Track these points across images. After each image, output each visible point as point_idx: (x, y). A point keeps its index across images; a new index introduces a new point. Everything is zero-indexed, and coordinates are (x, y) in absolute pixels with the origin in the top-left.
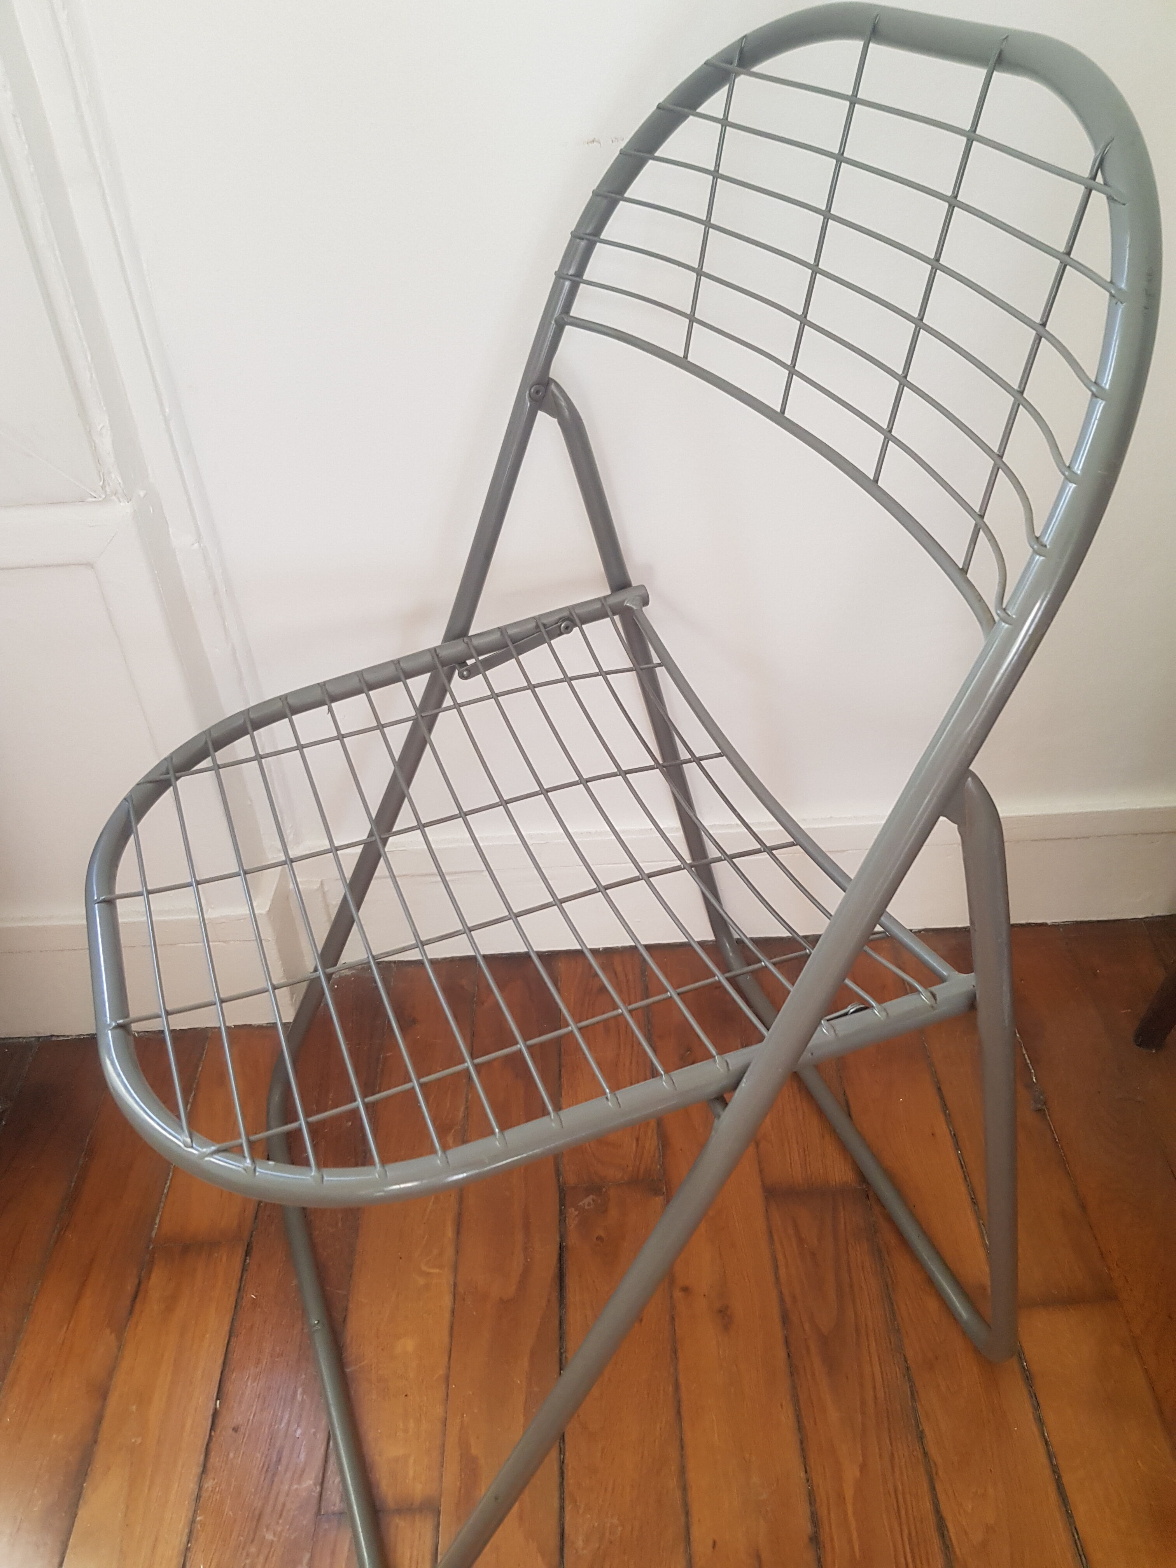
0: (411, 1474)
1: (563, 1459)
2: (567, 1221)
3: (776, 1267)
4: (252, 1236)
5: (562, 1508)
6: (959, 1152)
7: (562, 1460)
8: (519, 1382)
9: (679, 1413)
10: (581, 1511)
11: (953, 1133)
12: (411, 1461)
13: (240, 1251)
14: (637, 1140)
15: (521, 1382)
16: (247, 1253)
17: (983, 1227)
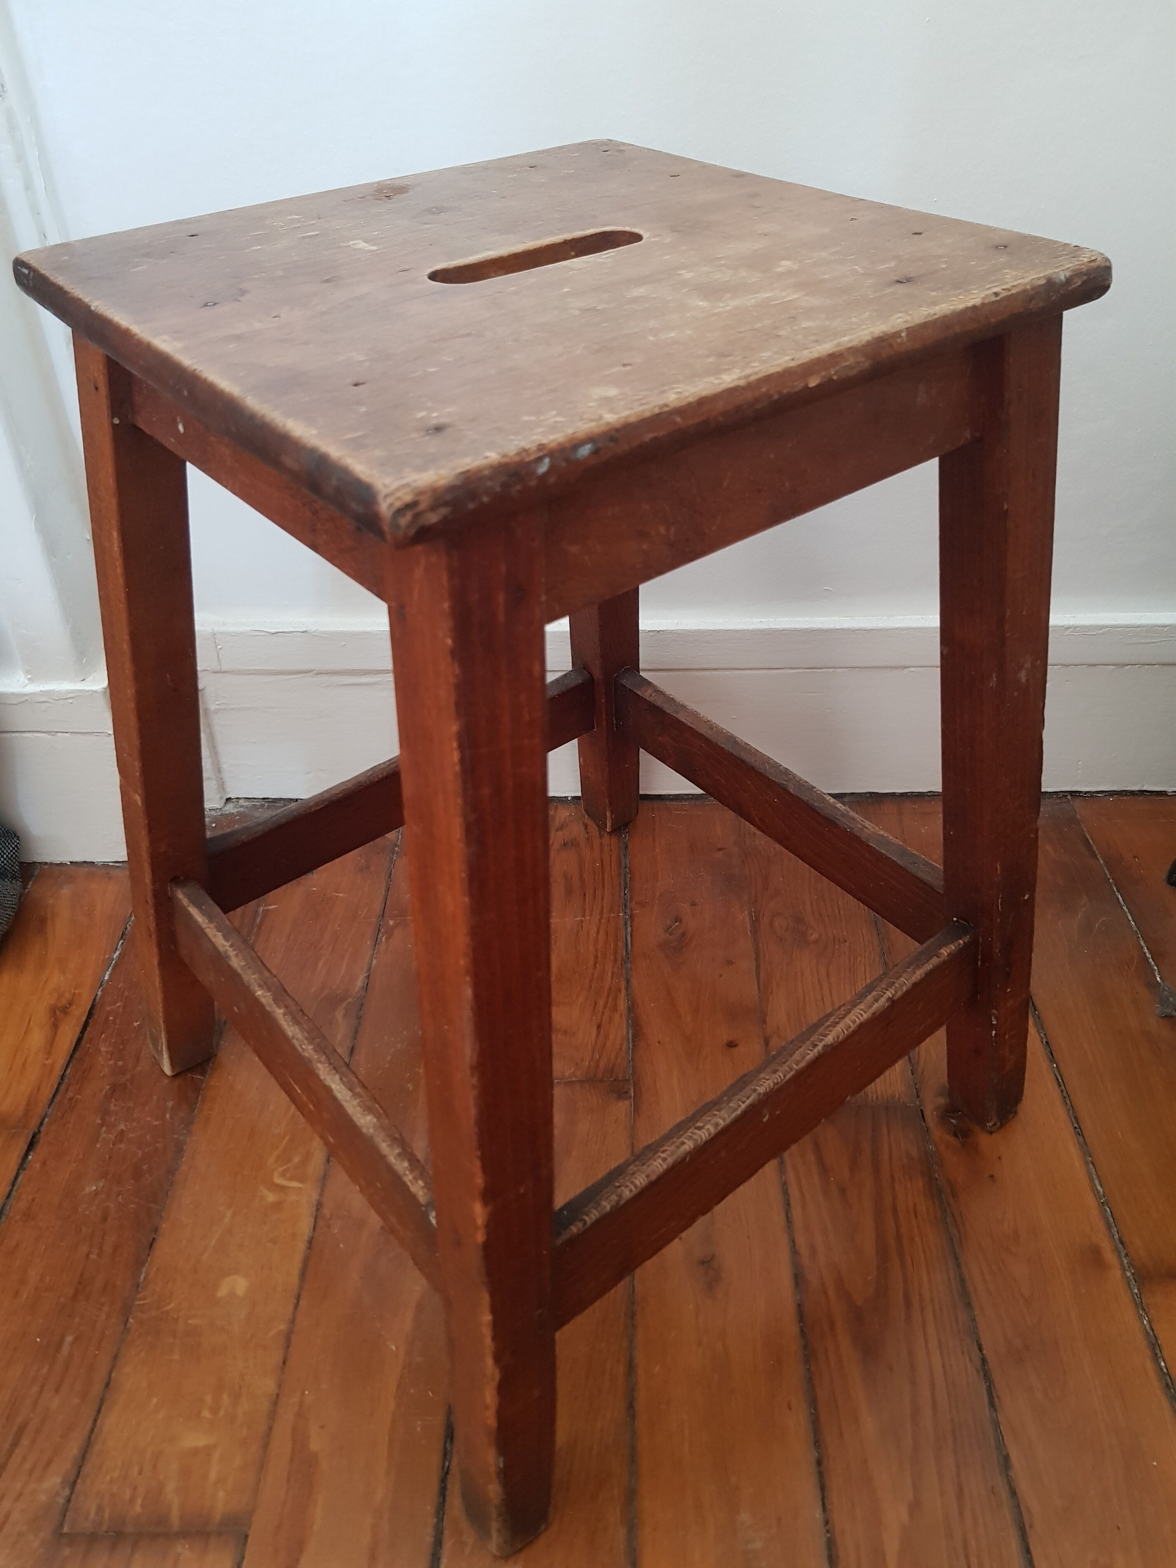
0: (213, 1476)
4: (41, 1124)
6: (1055, 1066)
7: (446, 1469)
8: (394, 1348)
9: (631, 1406)
10: (467, 1550)
11: (1044, 1042)
12: (216, 1455)
13: (21, 1145)
14: (599, 1027)
15: (396, 1348)
16: (31, 1146)
17: (1092, 1166)
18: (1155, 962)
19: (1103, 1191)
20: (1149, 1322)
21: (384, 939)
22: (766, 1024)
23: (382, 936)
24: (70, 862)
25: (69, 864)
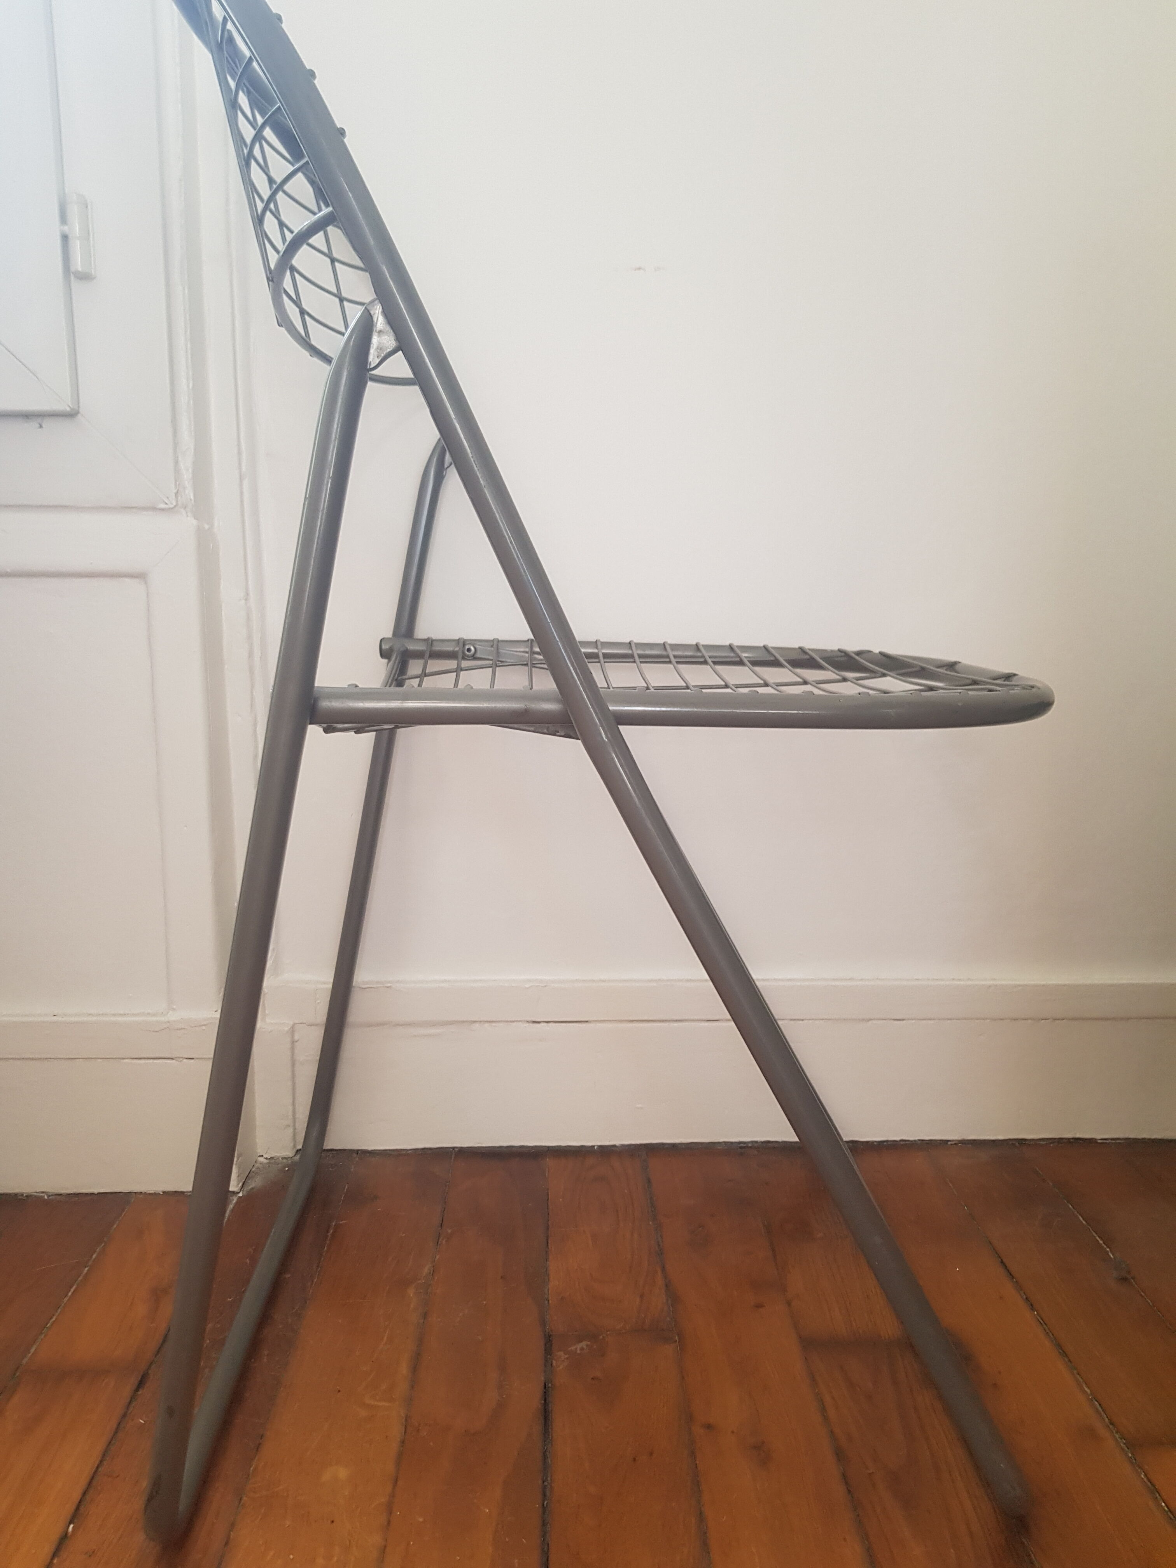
2: (554, 1364)
3: (823, 1409)
4: (150, 1367)
6: (1036, 1313)
8: (487, 1511)
11: (1025, 1297)
13: (133, 1381)
14: (642, 1296)
15: (489, 1511)
16: (141, 1384)
17: (1078, 1376)
18: (1107, 1245)
19: (1091, 1391)
20: (1146, 1475)
21: (444, 1242)
22: (787, 1292)
23: (443, 1240)
24: (163, 1192)
25: (162, 1193)
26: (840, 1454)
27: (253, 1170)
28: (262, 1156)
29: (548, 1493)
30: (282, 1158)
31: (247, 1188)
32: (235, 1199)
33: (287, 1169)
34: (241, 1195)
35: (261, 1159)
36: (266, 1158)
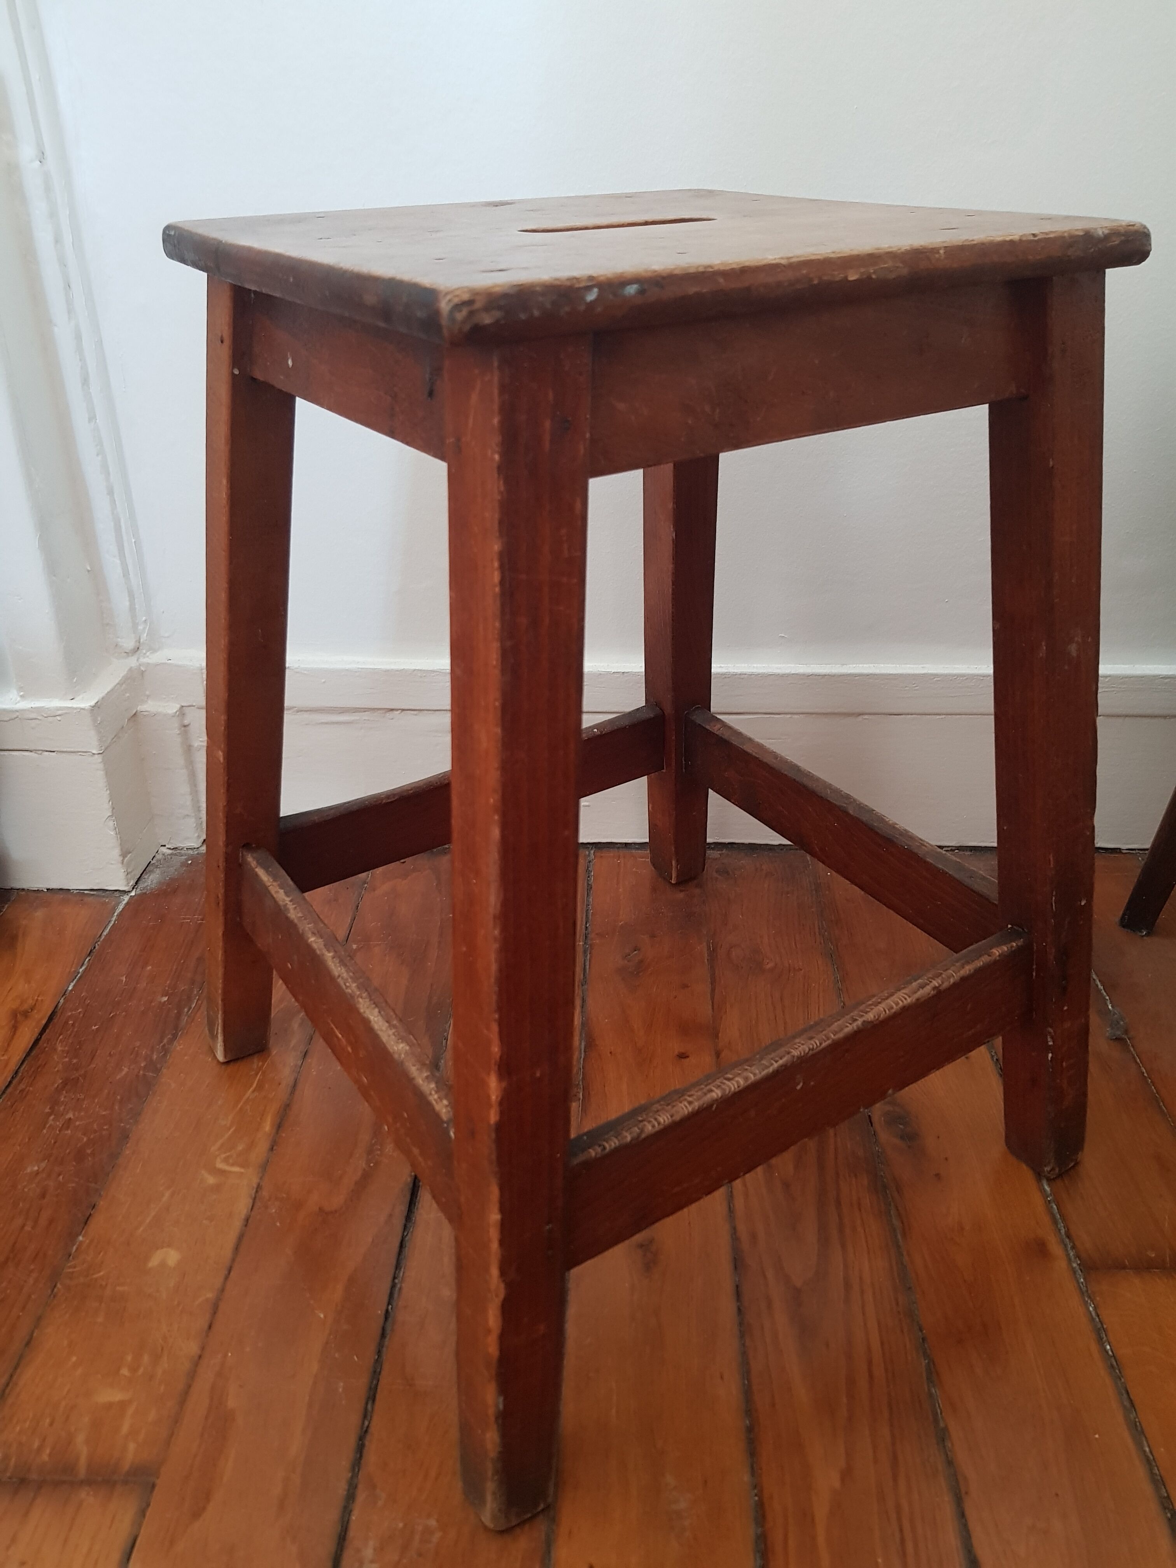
0: (125, 1429)
1: (368, 1427)
5: (351, 1497)
7: (365, 1429)
8: (322, 1316)
10: (380, 1503)
12: (130, 1411)
15: (325, 1317)
18: (1107, 994)
19: (1051, 1193)
20: (1095, 1309)
22: (718, 1039)
25: (46, 890)
26: (738, 1263)
27: (152, 862)
28: (165, 846)
29: (396, 1295)
30: (187, 849)
31: (141, 885)
32: (126, 899)
33: (190, 862)
34: (133, 894)
35: (164, 850)
36: (169, 849)
